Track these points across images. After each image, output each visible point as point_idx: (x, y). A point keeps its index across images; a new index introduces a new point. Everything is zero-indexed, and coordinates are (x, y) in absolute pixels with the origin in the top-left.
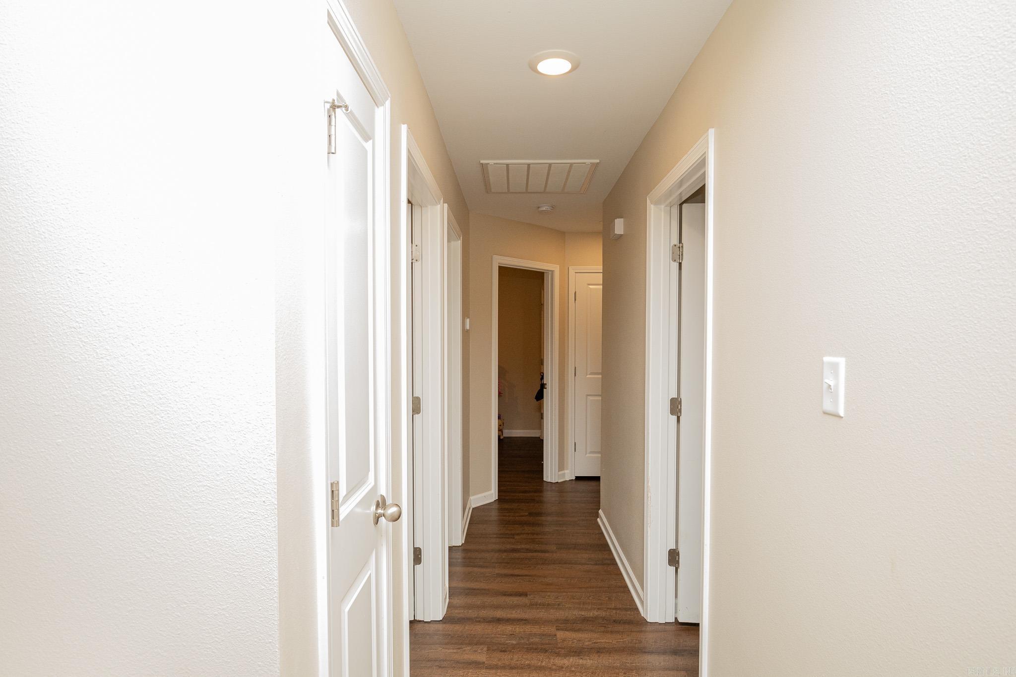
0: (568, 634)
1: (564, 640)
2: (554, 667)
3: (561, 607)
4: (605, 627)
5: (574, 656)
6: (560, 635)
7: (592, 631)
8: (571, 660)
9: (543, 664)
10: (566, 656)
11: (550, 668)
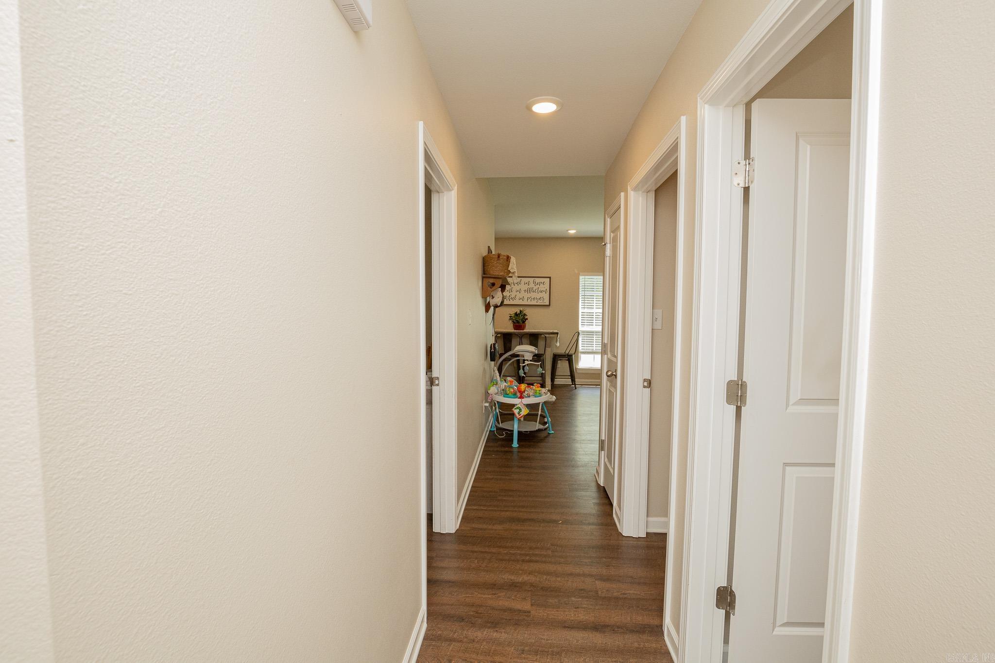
0: (518, 605)
1: (524, 599)
2: (536, 574)
3: (520, 648)
4: (477, 613)
5: (518, 583)
6: (526, 606)
7: (493, 609)
8: (521, 579)
9: (545, 577)
10: (524, 583)
11: (539, 573)
